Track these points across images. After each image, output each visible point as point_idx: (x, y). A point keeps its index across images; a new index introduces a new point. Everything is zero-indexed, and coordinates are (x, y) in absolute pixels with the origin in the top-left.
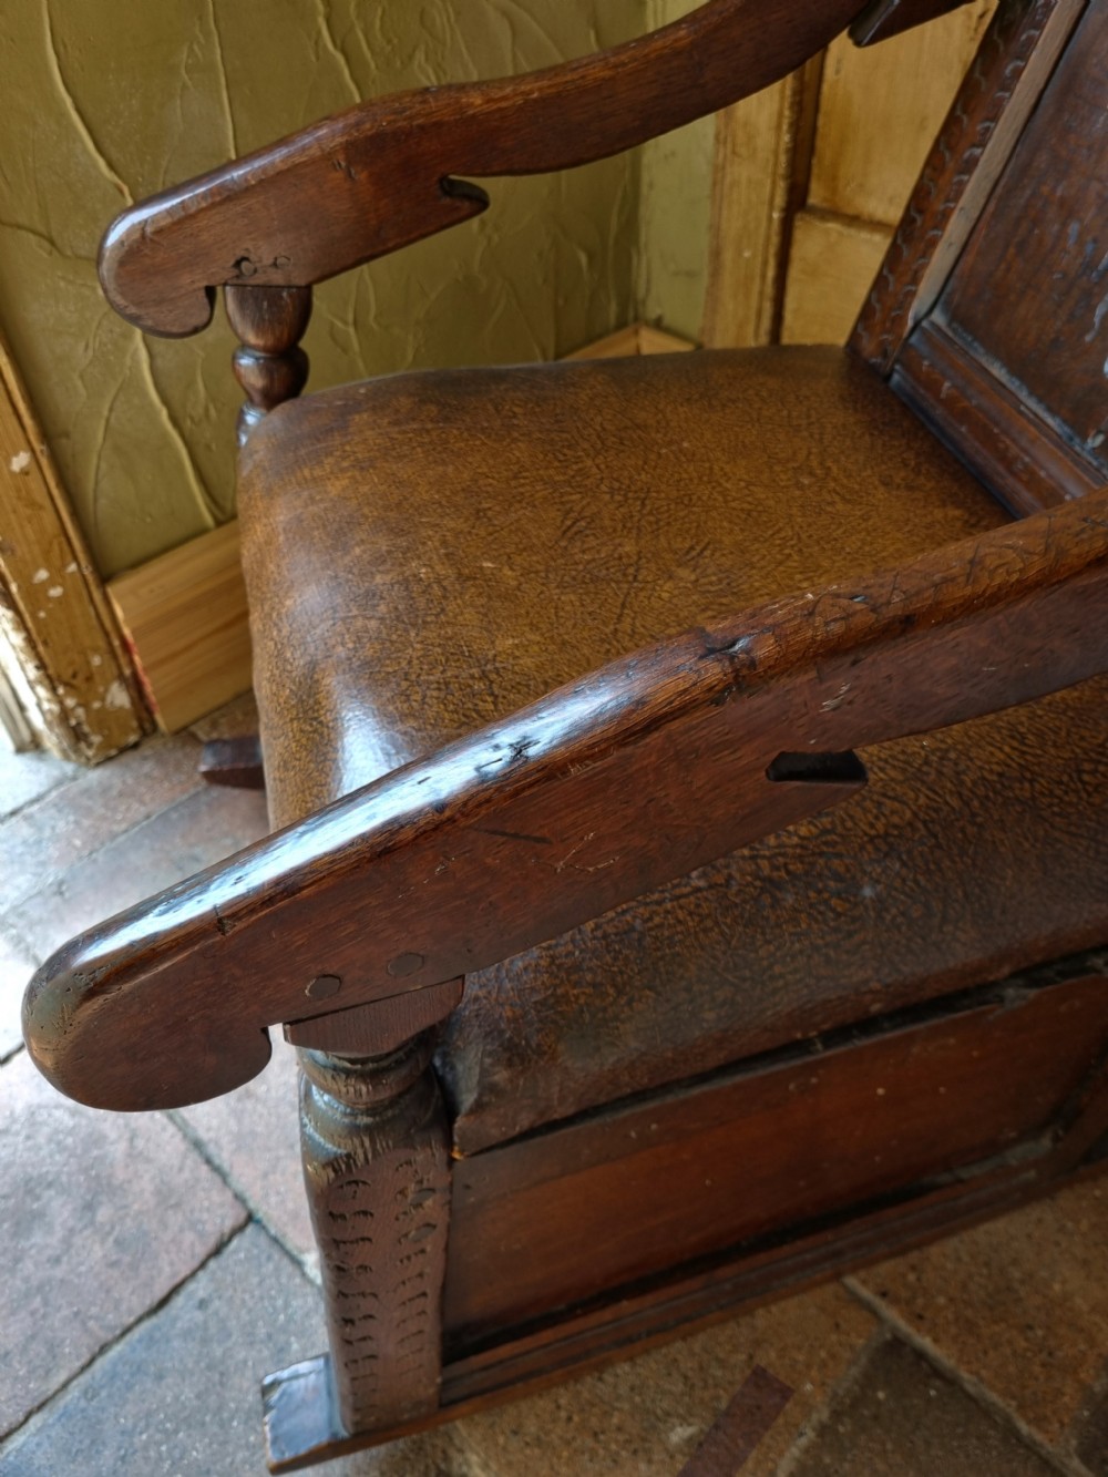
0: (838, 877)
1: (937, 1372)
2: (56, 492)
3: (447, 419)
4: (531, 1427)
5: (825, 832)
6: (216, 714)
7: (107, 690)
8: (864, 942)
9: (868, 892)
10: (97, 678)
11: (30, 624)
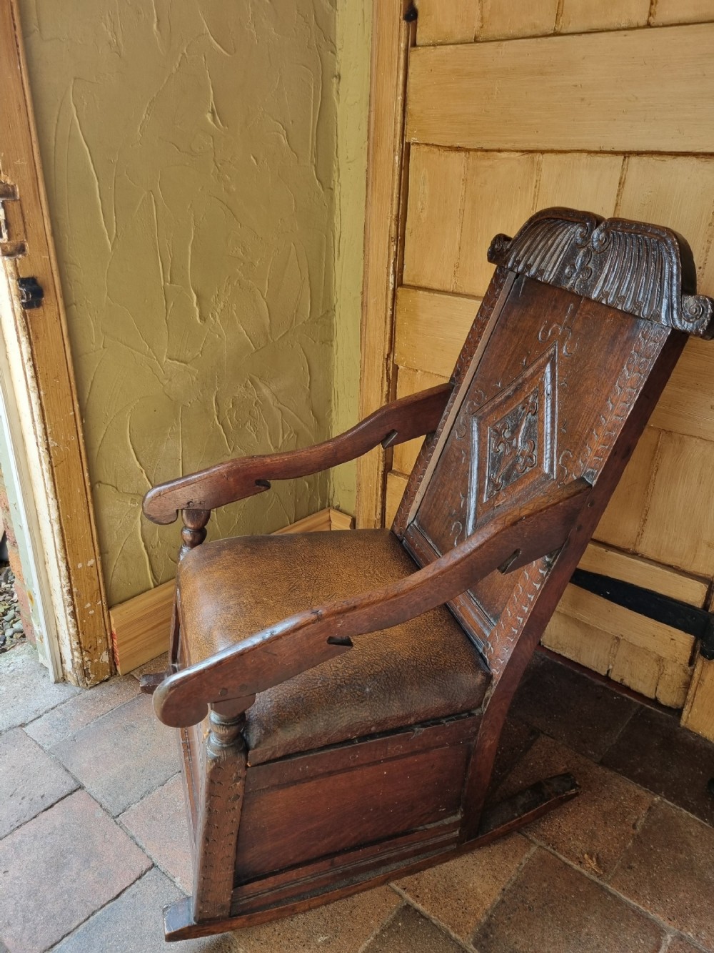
0: (359, 685)
1: (422, 916)
2: (100, 574)
3: (254, 553)
4: (264, 937)
5: (357, 673)
6: (143, 667)
7: (101, 654)
8: (366, 704)
9: (368, 690)
10: (99, 649)
11: (79, 625)
